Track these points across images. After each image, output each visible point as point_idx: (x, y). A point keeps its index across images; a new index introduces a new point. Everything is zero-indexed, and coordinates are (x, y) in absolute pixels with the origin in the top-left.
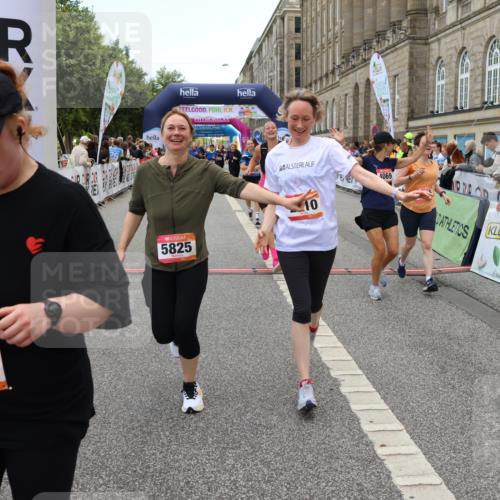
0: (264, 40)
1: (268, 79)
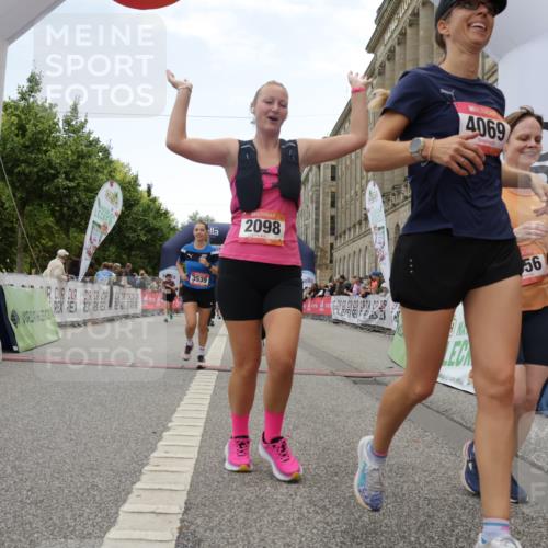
1: (303, 228)
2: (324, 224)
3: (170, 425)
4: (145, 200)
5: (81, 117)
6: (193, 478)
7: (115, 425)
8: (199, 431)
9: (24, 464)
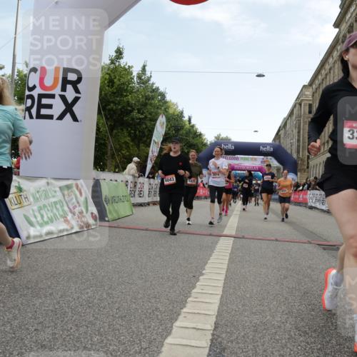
0: (288, 119)
1: (290, 145)
2: (303, 143)
3: (204, 272)
4: (187, 126)
5: (148, 74)
6: (219, 307)
7: (169, 270)
8: (222, 277)
9: (114, 292)
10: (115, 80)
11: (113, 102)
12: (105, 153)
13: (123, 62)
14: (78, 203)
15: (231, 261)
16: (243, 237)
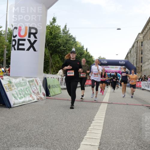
0: (132, 49)
1: (133, 61)
2: (139, 59)
3: (94, 119)
4: (86, 53)
5: (67, 29)
6: (101, 135)
7: (78, 118)
8: (103, 121)
9: (53, 129)
10: (53, 32)
11: (52, 42)
12: (48, 66)
13: (56, 24)
14: (37, 88)
15: (106, 114)
16: (112, 103)
